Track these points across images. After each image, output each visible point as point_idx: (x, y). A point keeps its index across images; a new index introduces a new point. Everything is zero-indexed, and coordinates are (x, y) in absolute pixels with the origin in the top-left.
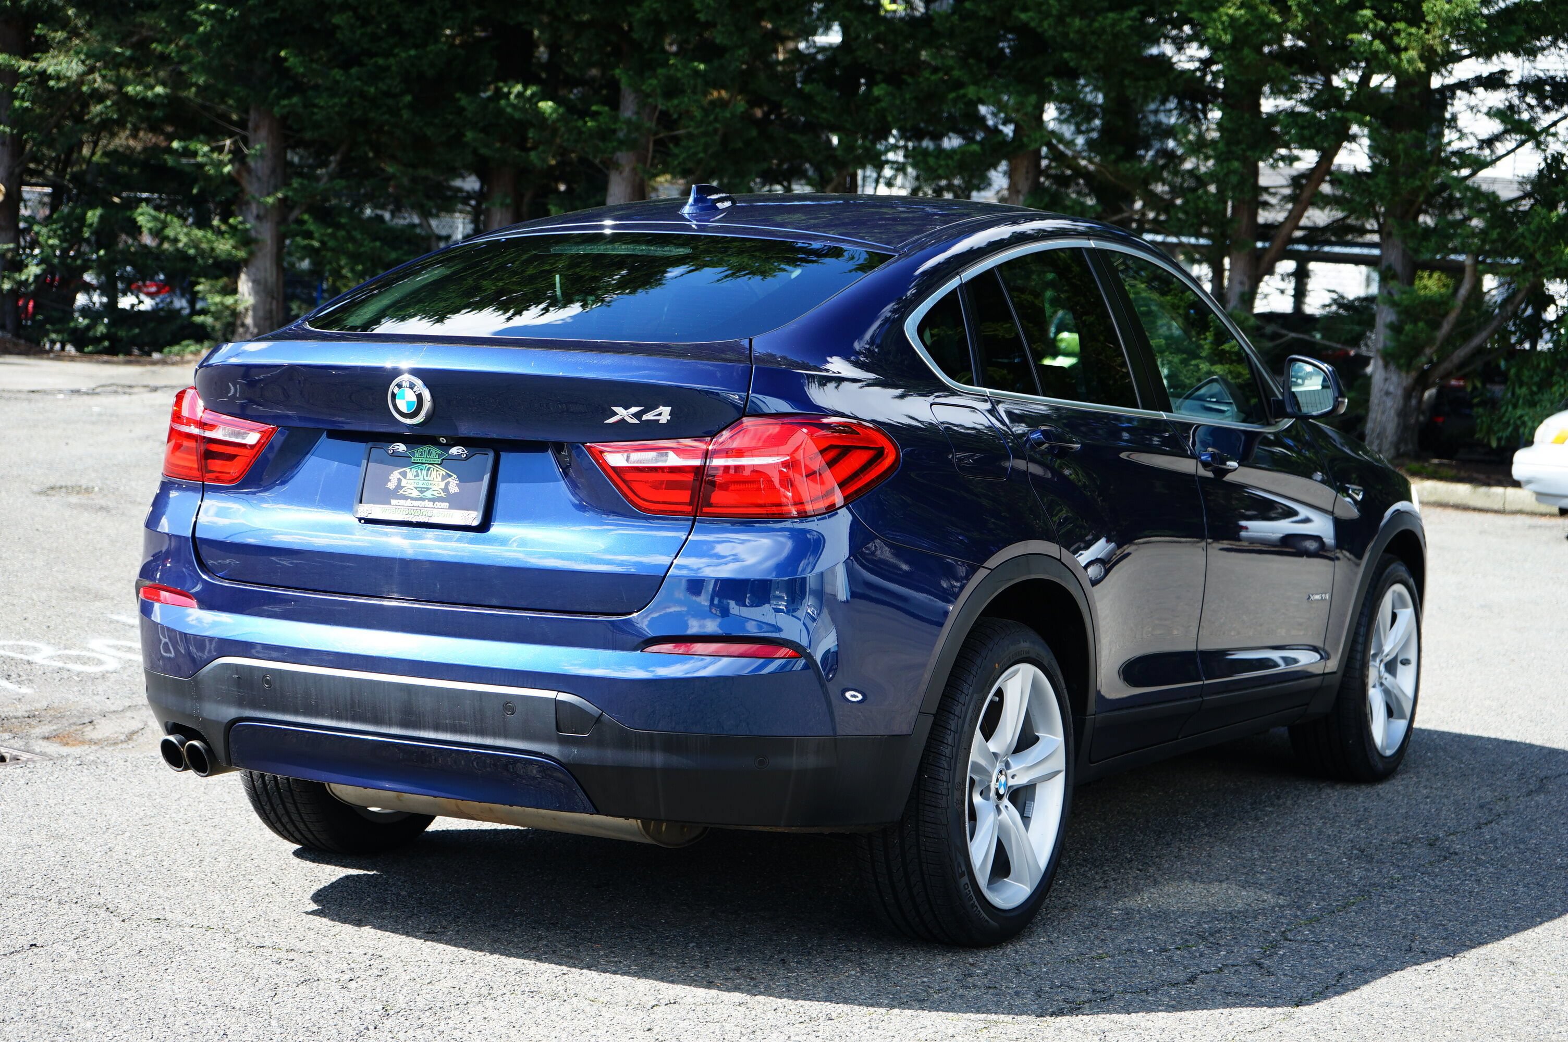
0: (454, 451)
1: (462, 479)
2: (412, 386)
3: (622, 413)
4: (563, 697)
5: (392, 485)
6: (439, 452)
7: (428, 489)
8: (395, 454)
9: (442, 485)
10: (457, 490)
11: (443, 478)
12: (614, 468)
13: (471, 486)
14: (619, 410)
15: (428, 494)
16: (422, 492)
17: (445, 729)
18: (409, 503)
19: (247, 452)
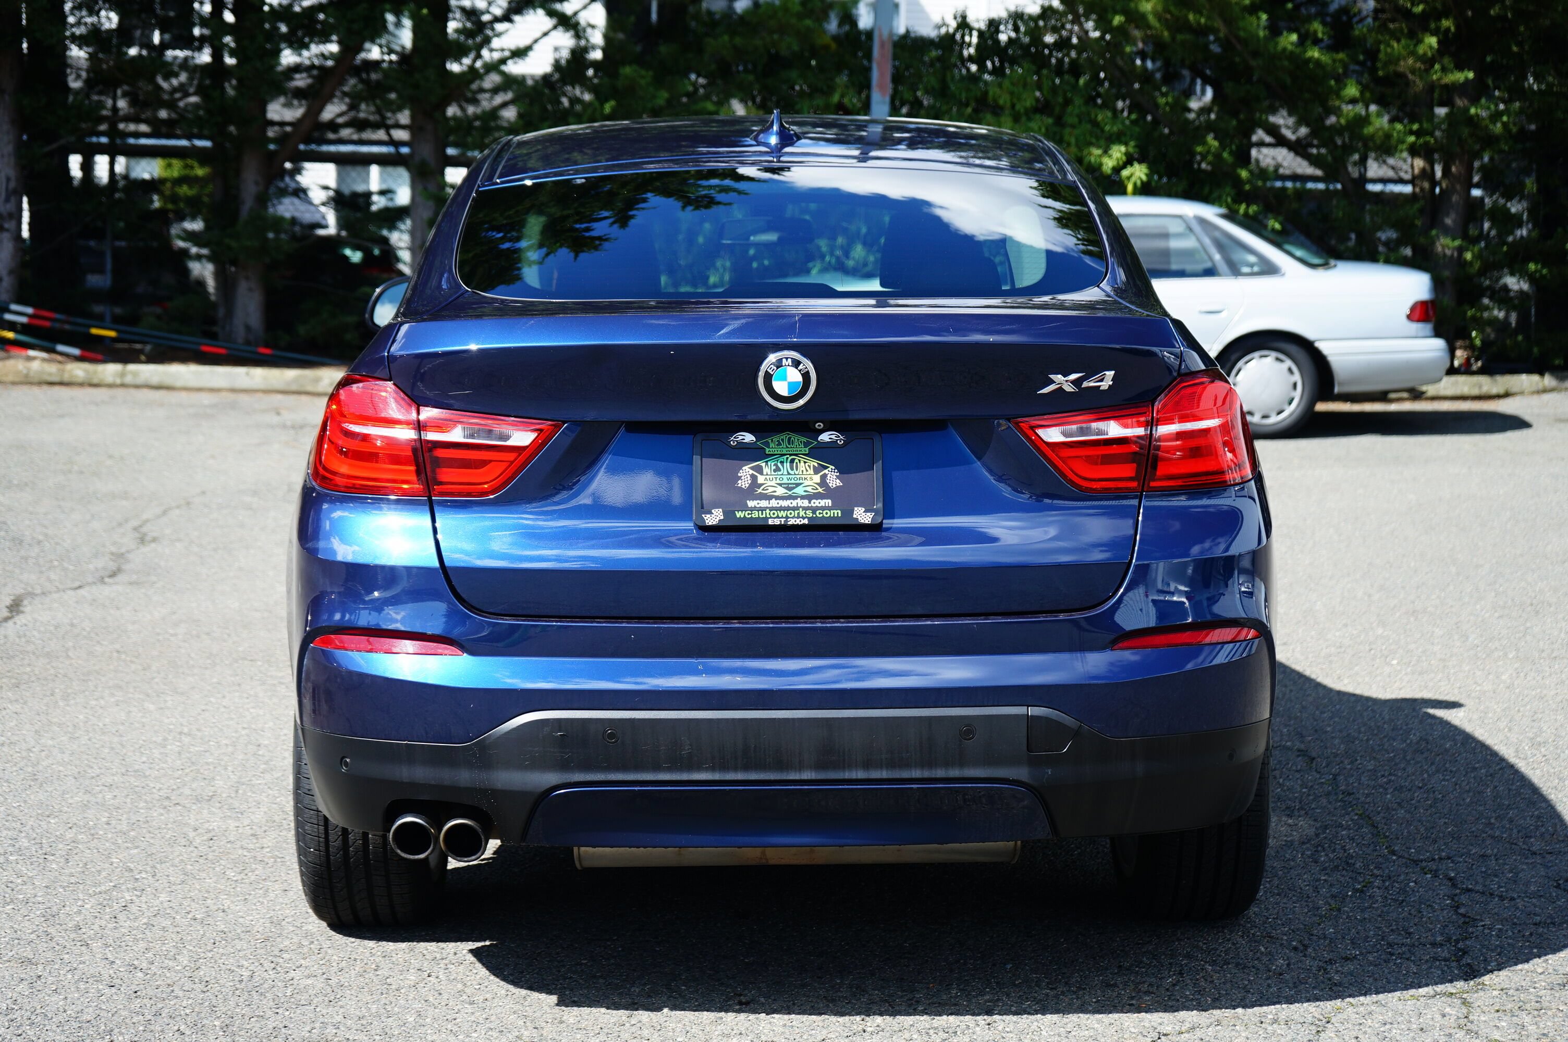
0: (825, 437)
1: (843, 470)
2: (796, 364)
3: (1063, 381)
4: (1032, 711)
5: (744, 483)
6: (804, 439)
7: (798, 485)
8: (742, 446)
9: (817, 478)
10: (839, 483)
11: (816, 471)
12: (1048, 444)
13: (859, 478)
14: (1059, 378)
15: (799, 491)
16: (790, 489)
17: (880, 766)
18: (774, 503)
19: (511, 456)
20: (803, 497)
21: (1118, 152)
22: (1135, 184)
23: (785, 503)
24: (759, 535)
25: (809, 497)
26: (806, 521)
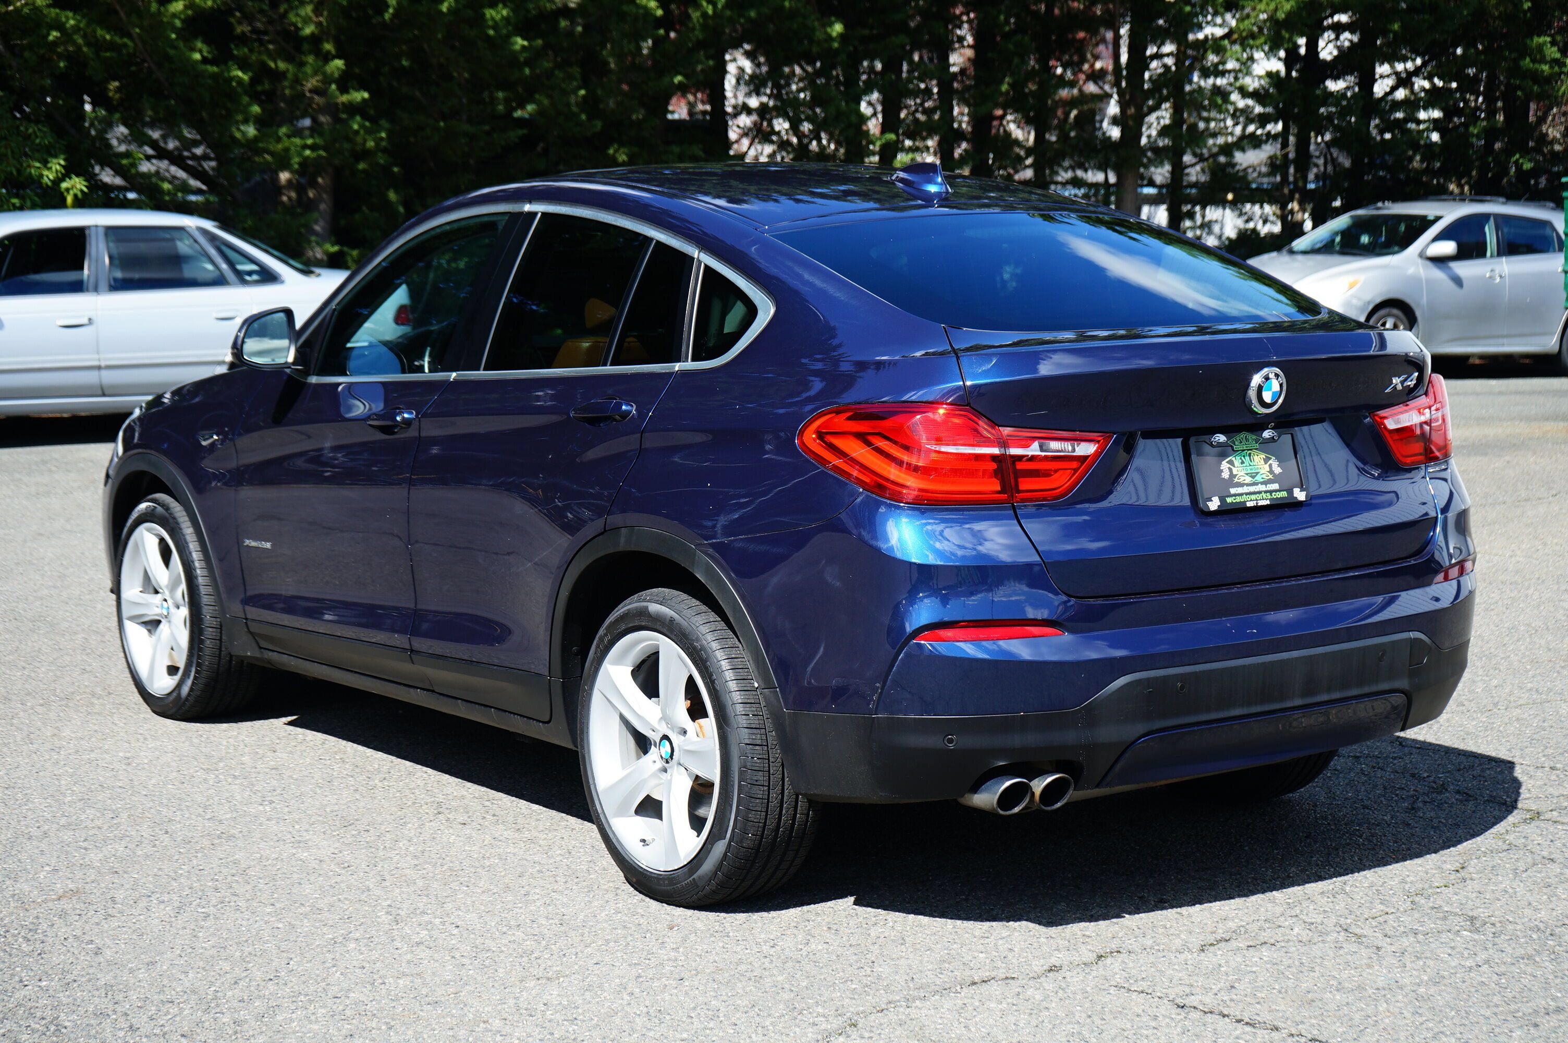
0: (1266, 434)
2: (1277, 377)
3: (1397, 382)
4: (1412, 635)
5: (1225, 475)
6: (1256, 437)
7: (1257, 473)
8: (1220, 445)
9: (1267, 467)
10: (1279, 470)
11: (1265, 461)
12: (1389, 431)
14: (1396, 379)
15: (1259, 478)
16: (1253, 477)
18: (1246, 489)
19: (1075, 465)
20: (1262, 483)
21: (57, 165)
22: (75, 196)
23: (1252, 489)
24: (1240, 516)
25: (1265, 483)
26: (1268, 502)
